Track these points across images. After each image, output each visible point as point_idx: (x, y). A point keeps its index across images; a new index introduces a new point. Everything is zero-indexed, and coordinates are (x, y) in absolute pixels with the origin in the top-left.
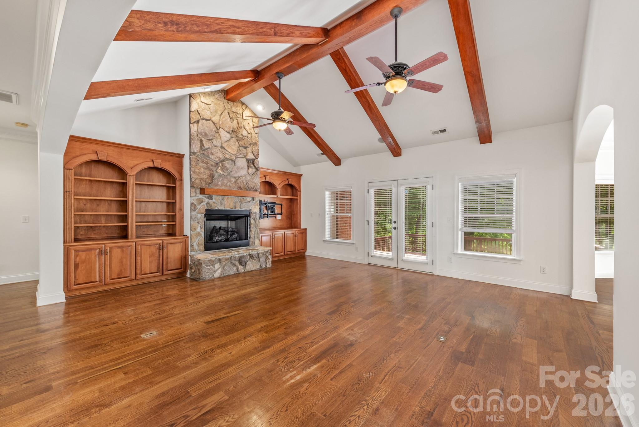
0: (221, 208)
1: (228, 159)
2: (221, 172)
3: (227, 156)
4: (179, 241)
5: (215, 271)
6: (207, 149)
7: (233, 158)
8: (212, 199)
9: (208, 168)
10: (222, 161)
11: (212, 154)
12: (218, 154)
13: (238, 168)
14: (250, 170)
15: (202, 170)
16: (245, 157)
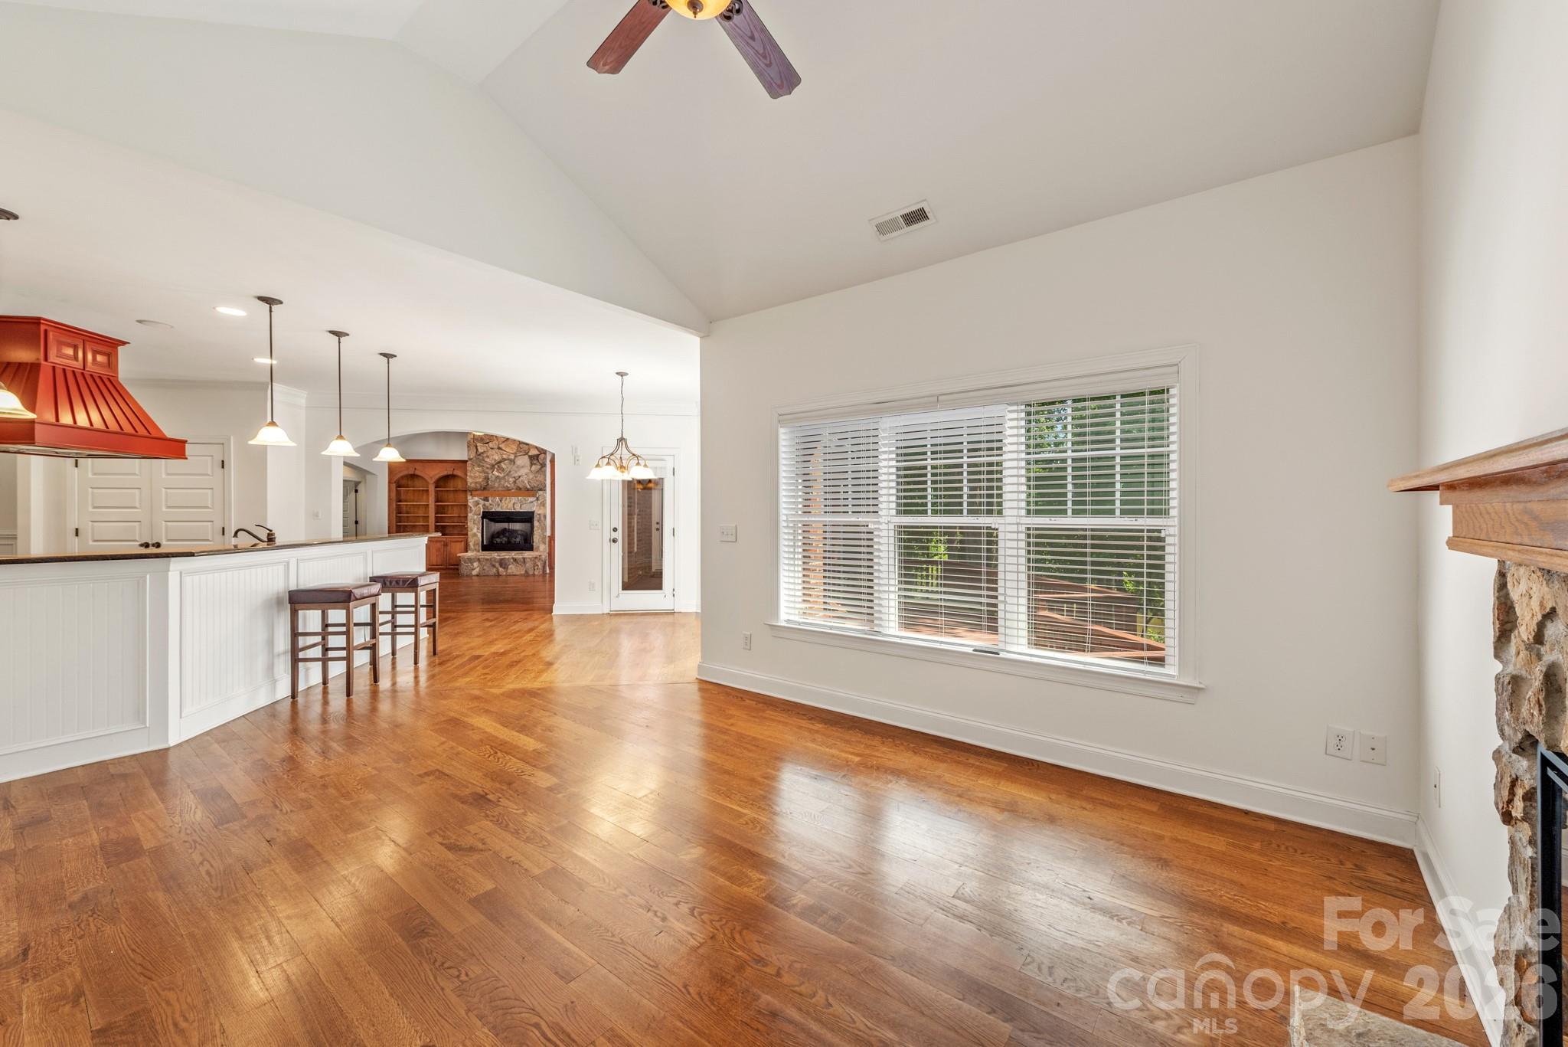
0: (499, 509)
1: (505, 460)
2: (497, 474)
3: (504, 456)
4: (460, 539)
5: (473, 569)
6: (482, 453)
7: (512, 457)
8: (488, 501)
9: (484, 472)
10: (499, 462)
11: (488, 457)
12: (494, 457)
13: (518, 467)
14: (534, 466)
15: (477, 474)
16: (527, 454)
